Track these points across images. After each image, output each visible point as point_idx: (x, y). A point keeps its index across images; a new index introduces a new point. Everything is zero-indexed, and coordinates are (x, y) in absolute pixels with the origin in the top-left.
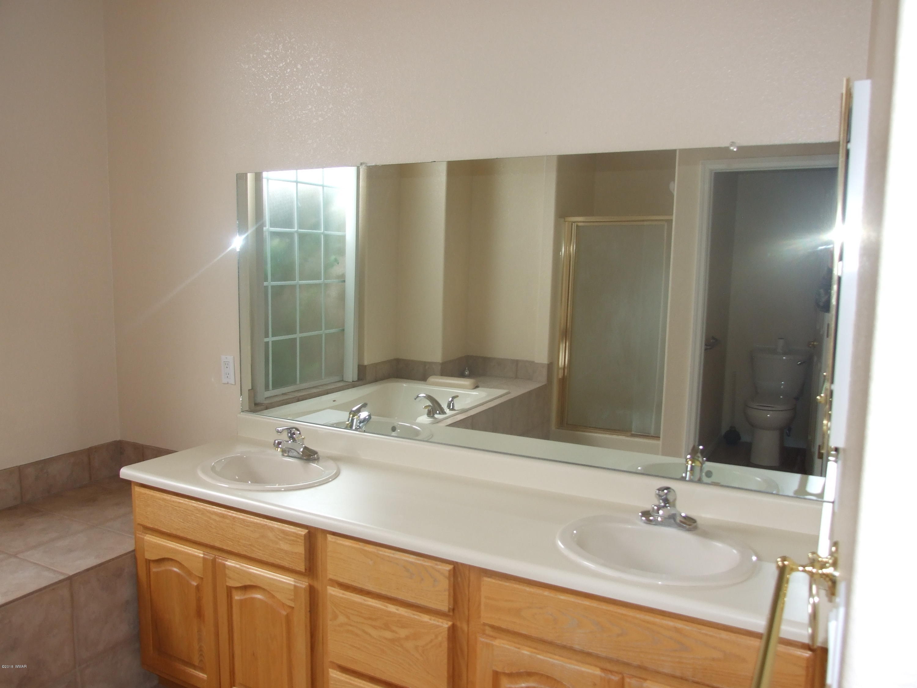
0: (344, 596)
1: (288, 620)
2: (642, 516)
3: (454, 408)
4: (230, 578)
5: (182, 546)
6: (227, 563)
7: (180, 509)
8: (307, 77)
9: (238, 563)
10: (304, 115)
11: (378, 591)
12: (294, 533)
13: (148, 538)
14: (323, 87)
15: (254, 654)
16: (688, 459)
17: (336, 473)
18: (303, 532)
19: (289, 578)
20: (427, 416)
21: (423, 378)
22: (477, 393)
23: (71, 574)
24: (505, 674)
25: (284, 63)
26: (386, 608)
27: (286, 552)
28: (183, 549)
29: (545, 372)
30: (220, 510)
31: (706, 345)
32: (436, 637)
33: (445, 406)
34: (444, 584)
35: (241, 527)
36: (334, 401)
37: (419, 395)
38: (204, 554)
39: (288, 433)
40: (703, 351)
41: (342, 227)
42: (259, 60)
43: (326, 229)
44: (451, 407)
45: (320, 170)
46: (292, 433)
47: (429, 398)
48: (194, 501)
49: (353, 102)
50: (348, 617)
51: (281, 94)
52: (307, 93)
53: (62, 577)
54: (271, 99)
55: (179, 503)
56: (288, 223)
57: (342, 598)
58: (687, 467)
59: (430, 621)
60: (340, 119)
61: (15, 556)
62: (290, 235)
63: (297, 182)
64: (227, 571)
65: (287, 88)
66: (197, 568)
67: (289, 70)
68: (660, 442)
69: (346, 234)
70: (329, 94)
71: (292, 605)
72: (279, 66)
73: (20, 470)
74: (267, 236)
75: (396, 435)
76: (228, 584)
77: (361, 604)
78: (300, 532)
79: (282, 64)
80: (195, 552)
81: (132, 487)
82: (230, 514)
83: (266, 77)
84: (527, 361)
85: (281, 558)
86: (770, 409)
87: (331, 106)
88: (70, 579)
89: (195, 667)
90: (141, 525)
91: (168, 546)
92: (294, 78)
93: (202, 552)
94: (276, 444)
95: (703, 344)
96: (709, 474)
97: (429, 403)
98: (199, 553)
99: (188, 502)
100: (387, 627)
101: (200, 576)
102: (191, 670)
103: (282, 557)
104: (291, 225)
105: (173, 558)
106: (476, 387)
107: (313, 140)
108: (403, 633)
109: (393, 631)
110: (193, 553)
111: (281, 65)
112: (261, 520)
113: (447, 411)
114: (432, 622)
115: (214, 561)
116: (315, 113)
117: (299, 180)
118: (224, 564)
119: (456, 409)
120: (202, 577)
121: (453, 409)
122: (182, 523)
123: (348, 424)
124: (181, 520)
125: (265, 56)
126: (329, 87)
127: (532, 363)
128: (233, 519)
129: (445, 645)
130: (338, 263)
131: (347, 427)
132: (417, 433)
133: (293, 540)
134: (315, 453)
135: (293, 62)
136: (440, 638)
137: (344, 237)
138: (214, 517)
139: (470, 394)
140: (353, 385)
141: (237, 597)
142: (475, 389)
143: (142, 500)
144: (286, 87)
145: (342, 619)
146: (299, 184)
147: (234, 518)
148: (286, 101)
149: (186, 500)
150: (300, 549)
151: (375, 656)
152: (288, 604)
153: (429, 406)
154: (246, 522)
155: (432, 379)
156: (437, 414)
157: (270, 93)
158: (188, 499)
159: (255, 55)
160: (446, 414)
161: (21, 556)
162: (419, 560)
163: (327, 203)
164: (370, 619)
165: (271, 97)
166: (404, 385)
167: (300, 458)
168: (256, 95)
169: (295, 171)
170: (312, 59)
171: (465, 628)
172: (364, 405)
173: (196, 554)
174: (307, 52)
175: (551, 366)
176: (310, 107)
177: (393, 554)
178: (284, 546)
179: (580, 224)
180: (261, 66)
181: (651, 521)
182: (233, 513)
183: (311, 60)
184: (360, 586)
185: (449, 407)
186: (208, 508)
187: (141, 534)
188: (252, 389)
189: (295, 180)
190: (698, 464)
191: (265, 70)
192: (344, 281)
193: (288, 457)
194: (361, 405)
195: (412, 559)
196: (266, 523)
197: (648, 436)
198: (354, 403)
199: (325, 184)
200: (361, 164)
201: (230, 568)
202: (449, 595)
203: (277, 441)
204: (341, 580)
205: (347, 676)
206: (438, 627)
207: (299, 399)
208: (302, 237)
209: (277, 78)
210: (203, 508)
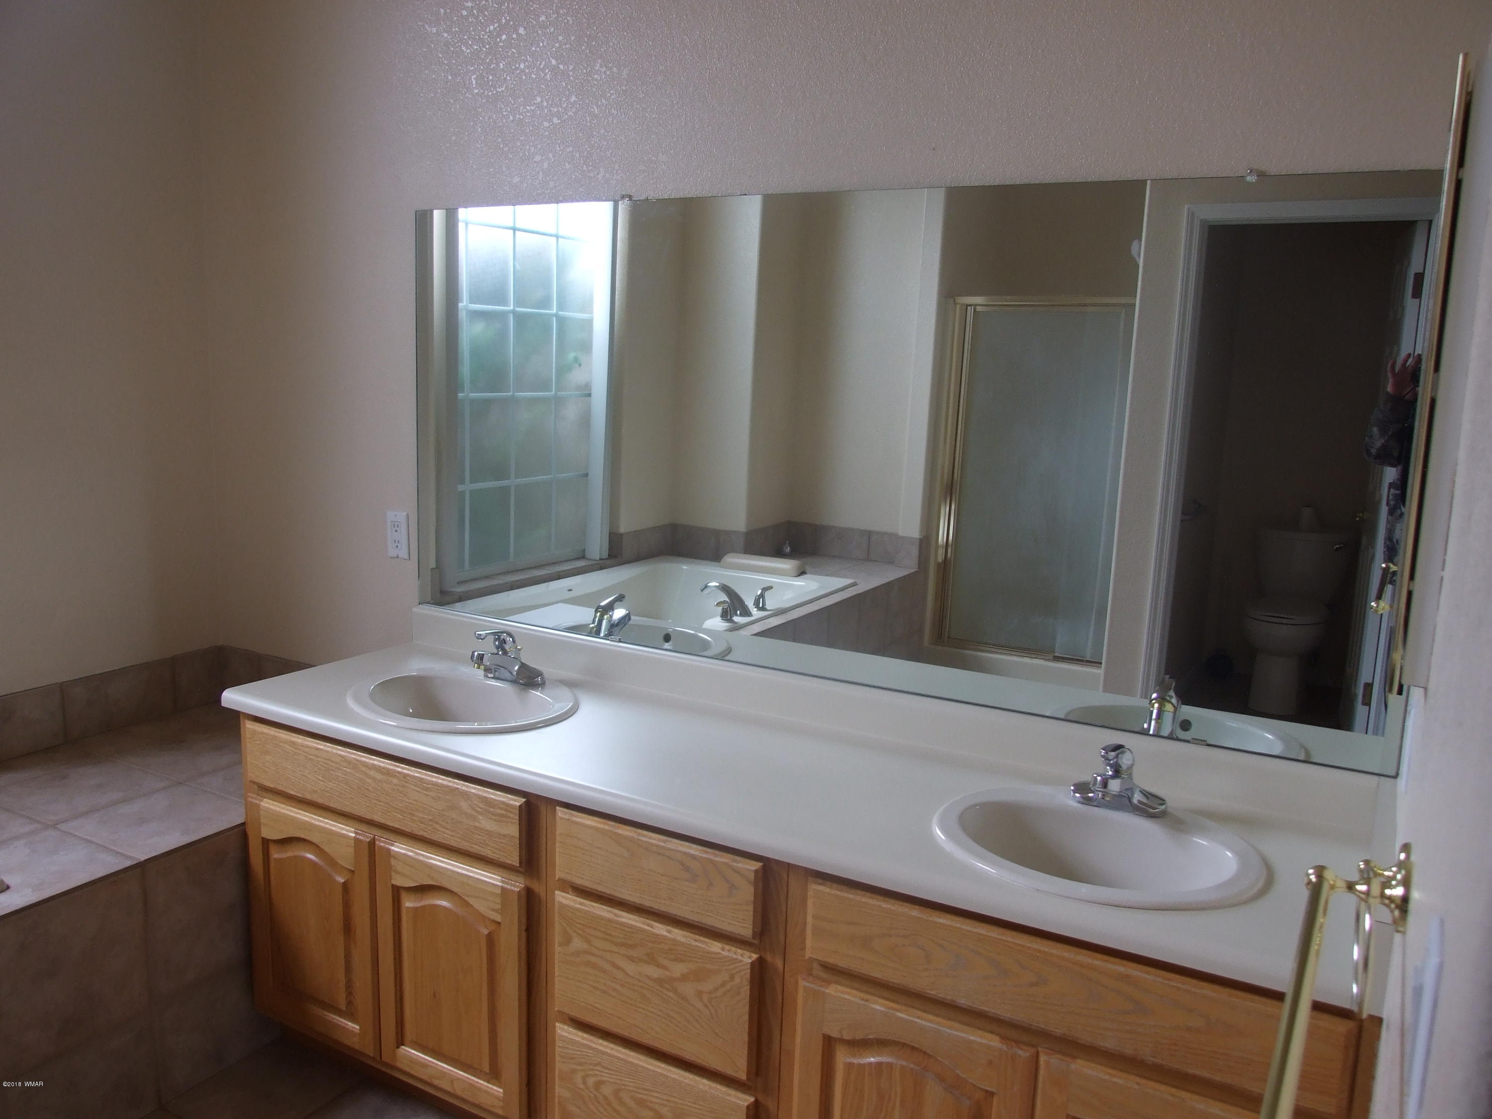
0: (583, 907)
1: (491, 941)
2: (1075, 791)
3: (766, 607)
4: (398, 873)
5: (321, 819)
6: (392, 848)
7: (319, 759)
8: (534, 49)
9: (412, 849)
10: (528, 114)
11: (638, 901)
12: (503, 803)
13: (266, 805)
14: (561, 67)
15: (435, 995)
16: (1153, 700)
17: (571, 709)
18: (518, 801)
19: (493, 876)
20: (720, 618)
21: (716, 556)
22: (804, 584)
23: (143, 859)
24: (842, 1041)
25: (496, 25)
26: (651, 929)
27: (489, 833)
28: (322, 824)
29: (915, 551)
30: (383, 763)
31: (1184, 513)
32: (732, 977)
33: (750, 603)
34: (747, 893)
35: (417, 791)
36: (570, 590)
37: (709, 585)
38: (356, 833)
39: (496, 640)
40: (1178, 523)
41: (587, 306)
42: (455, 18)
43: (561, 307)
44: (761, 605)
45: (552, 207)
46: (501, 640)
47: (725, 589)
48: (340, 748)
49: (611, 92)
50: (588, 941)
51: (491, 77)
52: (534, 76)
53: (128, 863)
54: (474, 86)
55: (318, 749)
56: (499, 296)
57: (578, 910)
58: (1152, 712)
59: (723, 953)
60: (589, 120)
61: (54, 826)
62: (501, 317)
63: (514, 229)
64: (393, 862)
65: (502, 67)
66: (345, 856)
67: (504, 37)
68: (1100, 672)
69: (593, 317)
70: (571, 78)
71: (498, 918)
72: (488, 29)
73: (63, 689)
74: (463, 315)
75: (669, 648)
76: (394, 882)
77: (610, 921)
78: (512, 802)
79: (494, 26)
80: (343, 829)
81: (242, 722)
82: (399, 770)
83: (467, 49)
84: (885, 534)
85: (480, 843)
86: (1285, 621)
87: (573, 99)
88: (141, 866)
89: (340, 1013)
90: (254, 783)
91: (298, 818)
92: (513, 50)
93: (353, 830)
94: (475, 659)
95: (1180, 512)
96: (1186, 725)
97: (724, 597)
98: (348, 831)
99: (331, 747)
100: (651, 959)
101: (349, 868)
102: (334, 1016)
103: (482, 841)
104: (503, 301)
105: (307, 838)
106: (802, 573)
107: (542, 156)
108: (678, 969)
109: (659, 966)
110: (338, 830)
111: (492, 28)
112: (450, 781)
113: (754, 611)
114: (725, 953)
115: (372, 844)
116: (546, 110)
117: (518, 226)
118: (389, 850)
119: (768, 608)
120: (353, 869)
121: (763, 609)
122: (322, 783)
123: (593, 628)
124: (321, 778)
125: (465, 13)
126: (571, 67)
127: (893, 537)
128: (404, 778)
129: (746, 990)
130: (580, 365)
131: (590, 633)
132: (705, 645)
133: (502, 815)
134: (539, 674)
135: (512, 23)
136: (737, 980)
137: (590, 322)
138: (372, 773)
139: (792, 584)
140: (600, 566)
141: (409, 903)
142: (801, 577)
143: (256, 742)
144: (500, 66)
145: (577, 943)
146: (517, 232)
147: (406, 775)
148: (498, 89)
149: (328, 744)
150: (513, 830)
151: (631, 1005)
152: (492, 917)
153: (724, 602)
154: (426, 783)
155: (729, 559)
156: (737, 615)
157: (473, 75)
158: (331, 743)
159: (448, 11)
160: (752, 616)
161: (63, 827)
162: (707, 853)
163: (563, 265)
164: (623, 945)
165: (474, 83)
166: (685, 567)
167: (514, 682)
168: (450, 78)
169: (512, 207)
170: (543, 18)
171: (779, 963)
172: (620, 598)
173: (344, 832)
174: (535, 5)
175: (926, 541)
176: (539, 99)
177: (664, 842)
178: (486, 824)
179: (979, 309)
180: (457, 29)
181: (1090, 799)
182: (404, 769)
183: (541, 19)
184: (608, 891)
185: (756, 604)
186: (363, 759)
187: (256, 799)
188: (437, 567)
189: (511, 225)
190: (1169, 707)
191: (464, 36)
192: (589, 395)
193: (493, 680)
194: (615, 597)
195: (695, 850)
196: (457, 786)
197: (1082, 661)
198: (603, 594)
199: (560, 233)
200: (623, 197)
201: (397, 856)
202: (755, 911)
203: (476, 653)
204: (579, 881)
205: (585, 1035)
206: (733, 961)
207: (513, 587)
208: (521, 319)
209: (484, 49)
210: (354, 759)
